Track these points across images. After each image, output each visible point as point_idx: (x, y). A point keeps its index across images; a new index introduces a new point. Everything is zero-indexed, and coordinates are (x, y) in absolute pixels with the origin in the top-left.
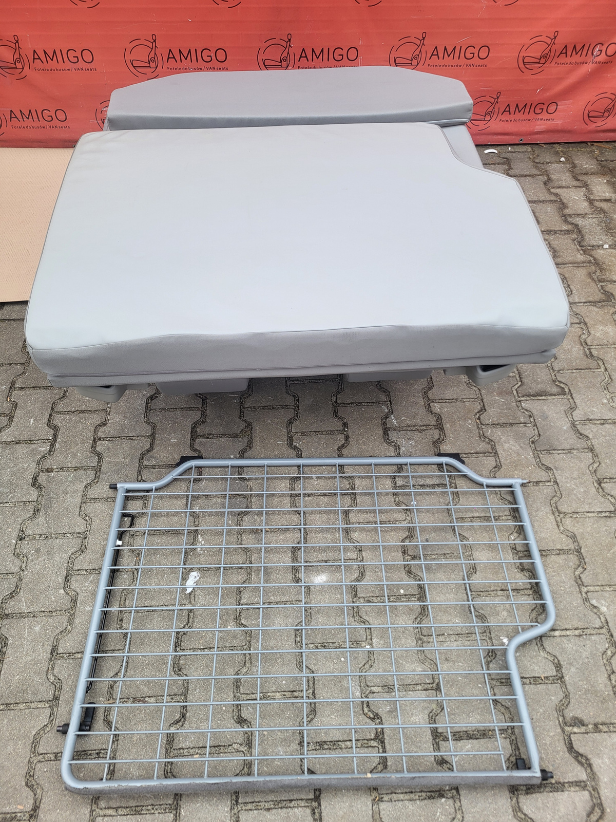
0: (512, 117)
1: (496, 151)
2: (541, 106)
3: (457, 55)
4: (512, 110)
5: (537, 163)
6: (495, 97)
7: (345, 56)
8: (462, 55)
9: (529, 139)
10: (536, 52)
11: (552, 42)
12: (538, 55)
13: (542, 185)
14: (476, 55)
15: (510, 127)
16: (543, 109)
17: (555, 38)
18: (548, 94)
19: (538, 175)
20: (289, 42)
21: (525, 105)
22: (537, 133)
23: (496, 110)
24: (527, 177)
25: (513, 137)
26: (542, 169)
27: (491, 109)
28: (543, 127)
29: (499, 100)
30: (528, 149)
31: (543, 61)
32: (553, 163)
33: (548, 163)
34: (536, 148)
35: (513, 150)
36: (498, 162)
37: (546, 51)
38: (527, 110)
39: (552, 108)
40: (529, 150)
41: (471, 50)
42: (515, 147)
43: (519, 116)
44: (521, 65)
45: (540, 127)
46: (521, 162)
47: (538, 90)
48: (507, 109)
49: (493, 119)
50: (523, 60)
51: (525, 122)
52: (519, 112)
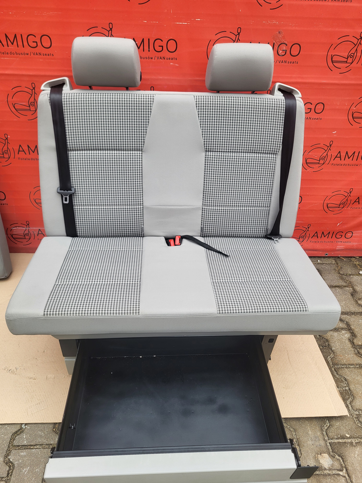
0: (319, 240)
2: (341, 234)
4: (319, 235)
5: (342, 274)
6: (307, 227)
9: (333, 254)
10: (337, 201)
11: (349, 195)
12: (338, 203)
15: (318, 246)
17: (351, 192)
18: (346, 226)
19: (345, 287)
21: (329, 233)
22: (338, 250)
23: (308, 235)
24: (337, 288)
25: (321, 252)
26: (347, 280)
27: (303, 234)
28: (342, 247)
29: (309, 229)
30: (332, 262)
31: (342, 206)
32: (353, 275)
33: (350, 275)
34: (338, 260)
35: (321, 262)
37: (344, 201)
38: (330, 235)
39: (349, 235)
42: (322, 259)
43: (325, 239)
44: (326, 208)
45: (340, 246)
46: (329, 273)
47: (339, 224)
48: (316, 235)
49: (305, 241)
50: (327, 206)
51: (329, 243)
52: (325, 236)
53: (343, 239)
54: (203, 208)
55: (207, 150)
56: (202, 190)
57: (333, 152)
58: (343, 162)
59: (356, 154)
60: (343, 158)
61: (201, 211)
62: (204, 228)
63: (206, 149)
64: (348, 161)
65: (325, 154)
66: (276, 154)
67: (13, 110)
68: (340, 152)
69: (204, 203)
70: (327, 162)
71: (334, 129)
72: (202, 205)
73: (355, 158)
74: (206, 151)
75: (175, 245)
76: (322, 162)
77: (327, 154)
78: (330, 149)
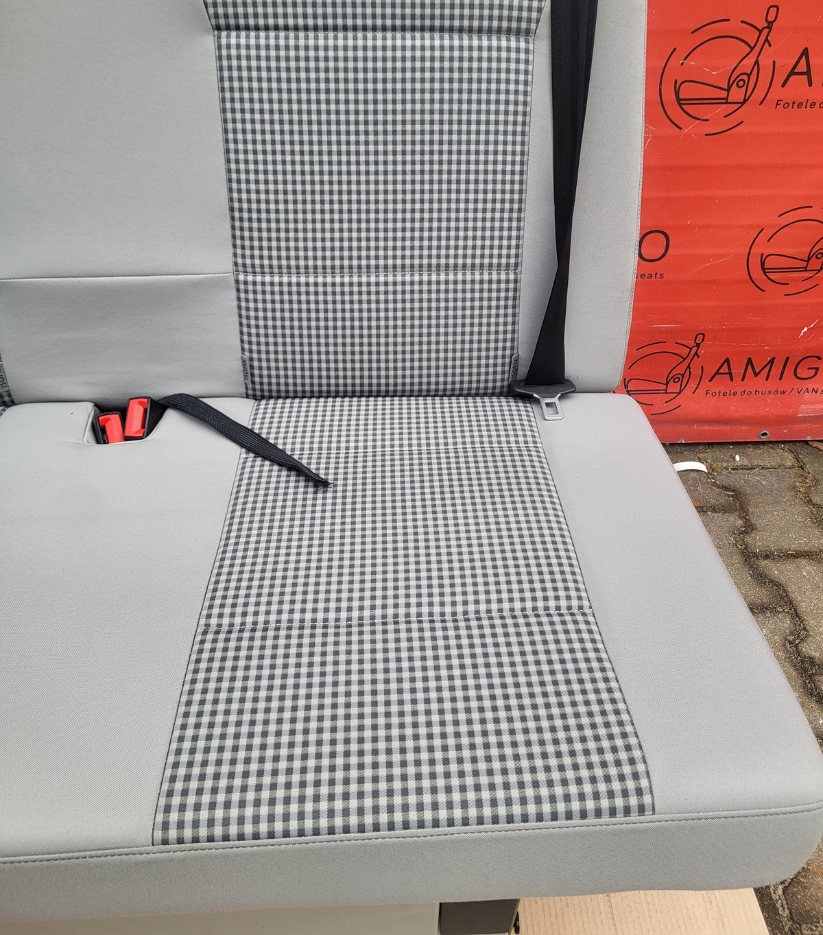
0: (738, 386)
1: (701, 467)
2: (813, 362)
4: (737, 371)
5: (819, 507)
6: (691, 343)
9: (785, 432)
12: (804, 251)
15: (735, 407)
16: (817, 369)
21: (772, 361)
22: (805, 420)
23: (695, 371)
24: (803, 562)
25: (744, 428)
27: (681, 369)
28: (820, 407)
29: (701, 352)
30: (785, 459)
31: (815, 264)
34: (802, 453)
35: (746, 462)
38: (776, 371)
40: (789, 464)
42: (750, 450)
43: (760, 383)
44: (757, 274)
45: (812, 407)
46: (775, 503)
47: (806, 329)
48: (725, 369)
49: (687, 392)
50: (763, 264)
51: (771, 396)
52: (756, 375)
54: (237, 282)
55: (222, 22)
56: (225, 204)
57: (780, 53)
58: (818, 93)
60: (817, 78)
61: (234, 294)
62: (256, 364)
63: (216, 16)
65: (750, 61)
66: (528, 32)
68: (805, 52)
69: (240, 260)
70: (758, 95)
72: (230, 267)
74: (218, 28)
75: (127, 439)
76: (737, 94)
77: (757, 62)
78: (766, 40)
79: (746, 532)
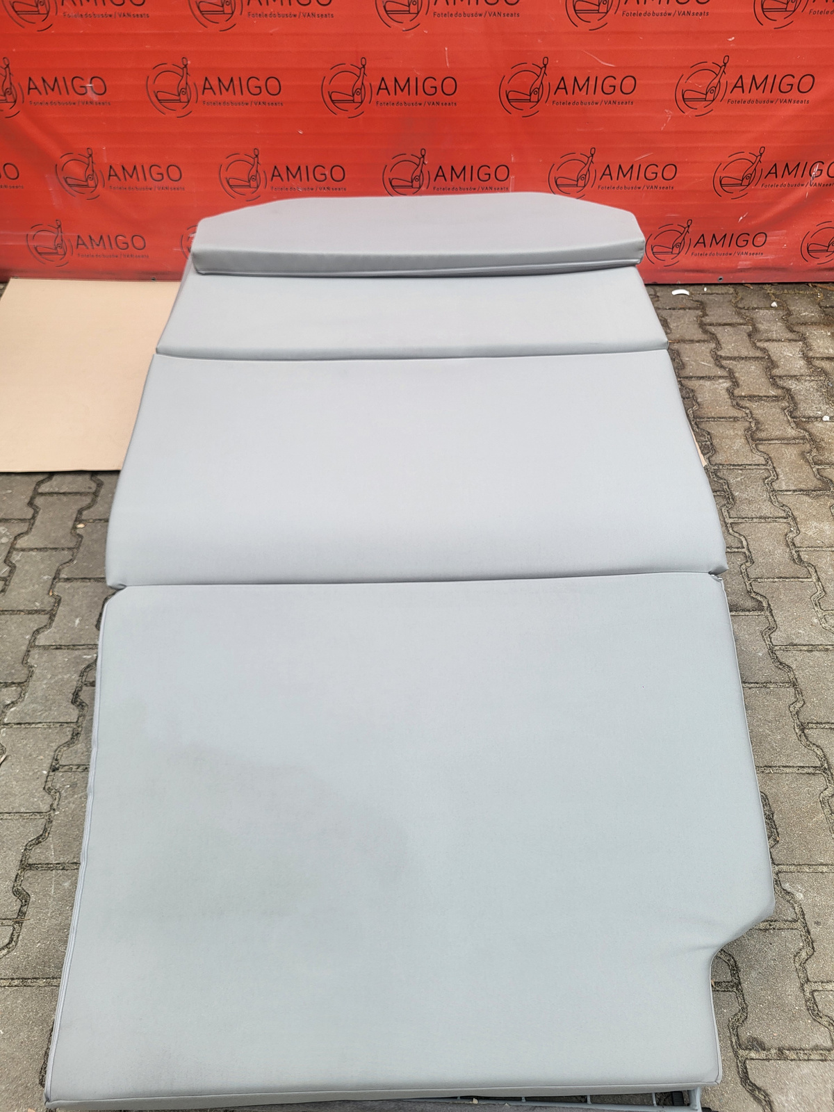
0: (708, 250)
1: (687, 293)
2: (747, 237)
3: (635, 175)
4: (708, 242)
5: (741, 308)
6: (685, 225)
7: (493, 176)
8: (642, 175)
9: (730, 278)
10: (736, 172)
11: (758, 160)
12: (740, 175)
13: (745, 337)
14: (660, 175)
15: (705, 262)
16: (747, 241)
17: (761, 155)
18: (754, 222)
19: (741, 324)
20: (422, 159)
21: (725, 236)
22: (741, 270)
23: (687, 241)
24: (727, 327)
25: (710, 275)
26: (747, 316)
27: (680, 240)
28: (748, 263)
29: (690, 230)
30: (729, 290)
31: (746, 182)
32: (761, 308)
33: (754, 309)
34: (739, 289)
35: (709, 291)
36: (689, 306)
37: (750, 171)
38: (727, 242)
39: (760, 239)
40: (731, 292)
41: (652, 168)
42: (713, 287)
43: (717, 249)
44: (718, 187)
45: (745, 263)
46: (719, 307)
47: (741, 218)
48: (701, 240)
49: (683, 253)
50: (721, 182)
51: (725, 256)
52: (717, 244)
53: (750, 249)
57: (730, 78)
58: (747, 96)
59: (770, 80)
60: (747, 88)
64: (756, 95)
65: (716, 81)
67: (197, 13)
68: (741, 77)
70: (720, 97)
71: (730, 34)
73: (768, 87)
76: (710, 96)
77: (719, 81)
78: (724, 71)
79: (703, 317)
